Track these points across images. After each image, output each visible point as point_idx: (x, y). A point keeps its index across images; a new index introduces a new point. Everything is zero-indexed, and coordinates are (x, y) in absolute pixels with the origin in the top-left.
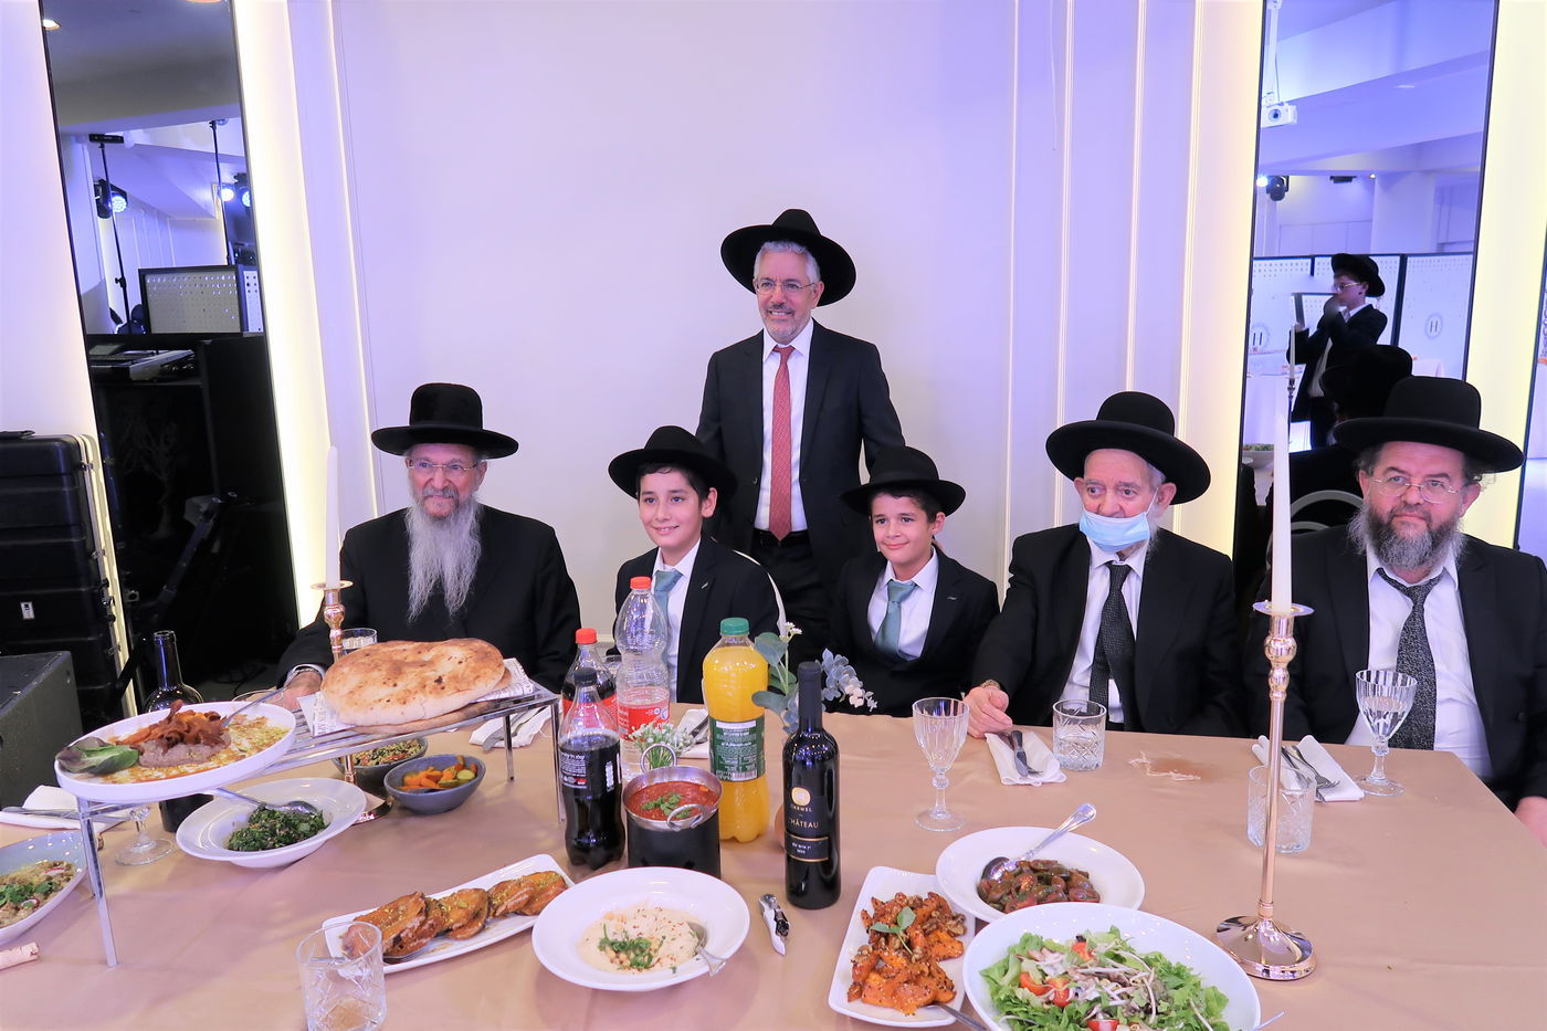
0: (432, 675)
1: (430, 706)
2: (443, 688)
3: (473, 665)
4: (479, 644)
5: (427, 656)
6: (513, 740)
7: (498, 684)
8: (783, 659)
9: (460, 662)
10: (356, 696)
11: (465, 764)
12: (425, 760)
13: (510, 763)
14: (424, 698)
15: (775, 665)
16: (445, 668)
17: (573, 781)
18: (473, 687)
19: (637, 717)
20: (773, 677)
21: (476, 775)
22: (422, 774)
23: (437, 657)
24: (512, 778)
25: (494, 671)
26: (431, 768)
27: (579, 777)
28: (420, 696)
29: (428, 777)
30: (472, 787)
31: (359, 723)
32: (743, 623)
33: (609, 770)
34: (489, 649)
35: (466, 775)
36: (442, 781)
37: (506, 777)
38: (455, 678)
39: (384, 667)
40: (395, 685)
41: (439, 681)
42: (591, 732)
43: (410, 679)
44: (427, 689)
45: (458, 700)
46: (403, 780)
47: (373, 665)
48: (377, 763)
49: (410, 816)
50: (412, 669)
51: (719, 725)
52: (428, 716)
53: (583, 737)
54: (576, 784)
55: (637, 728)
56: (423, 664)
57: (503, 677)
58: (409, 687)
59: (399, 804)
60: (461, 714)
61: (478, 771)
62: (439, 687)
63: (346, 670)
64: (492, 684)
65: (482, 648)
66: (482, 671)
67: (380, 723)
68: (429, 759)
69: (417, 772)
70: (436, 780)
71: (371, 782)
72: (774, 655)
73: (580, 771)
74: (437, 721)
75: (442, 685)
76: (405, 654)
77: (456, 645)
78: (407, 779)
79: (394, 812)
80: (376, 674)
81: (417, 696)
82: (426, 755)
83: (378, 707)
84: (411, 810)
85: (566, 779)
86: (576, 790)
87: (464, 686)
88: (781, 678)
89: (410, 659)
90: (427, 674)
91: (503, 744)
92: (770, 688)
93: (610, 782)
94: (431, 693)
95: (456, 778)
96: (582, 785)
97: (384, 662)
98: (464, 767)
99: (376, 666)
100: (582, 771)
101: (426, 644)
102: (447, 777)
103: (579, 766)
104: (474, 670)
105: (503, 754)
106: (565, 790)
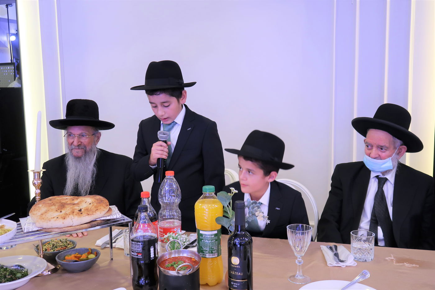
0: (77, 208)
1: (75, 221)
2: (82, 213)
3: (95, 205)
4: (99, 197)
5: (76, 202)
6: (114, 245)
7: (105, 214)
8: (230, 204)
9: (90, 204)
10: (44, 216)
11: (91, 252)
12: (75, 250)
13: (111, 253)
14: (72, 217)
15: (226, 206)
16: (83, 206)
17: (136, 254)
18: (95, 214)
19: (166, 231)
20: (225, 212)
21: (96, 256)
22: (73, 255)
23: (81, 202)
24: (112, 259)
25: (105, 207)
26: (77, 253)
27: (139, 253)
28: (71, 216)
29: (75, 257)
30: (94, 261)
31: (44, 227)
32: (212, 187)
33: (152, 250)
34: (103, 199)
35: (92, 256)
36: (82, 258)
37: (109, 259)
38: (87, 210)
39: (57, 205)
40: (61, 212)
41: (80, 210)
42: (145, 234)
43: (68, 210)
44: (75, 213)
45: (88, 219)
46: (64, 258)
47: (52, 204)
48: (54, 251)
49: (65, 273)
50: (69, 206)
51: (201, 232)
52: (74, 225)
53: (141, 236)
54: (137, 255)
55: (166, 234)
56: (74, 204)
57: (108, 211)
58: (67, 213)
59: (62, 268)
60: (89, 225)
61: (97, 254)
62: (80, 213)
63: (40, 206)
64: (103, 213)
65: (100, 198)
66: (99, 207)
67: (53, 227)
68: (77, 250)
69: (71, 255)
70: (79, 258)
71: (51, 259)
72: (226, 201)
73: (139, 250)
74: (78, 227)
75: (81, 212)
76: (67, 200)
77: (89, 197)
78: (66, 257)
79: (60, 271)
80: (53, 207)
81: (70, 216)
82: (77, 248)
83: (53, 220)
84: (67, 270)
85: (133, 254)
86: (138, 258)
87: (91, 213)
88: (229, 212)
89: (69, 202)
90: (75, 208)
91: (109, 246)
92: (224, 216)
93: (152, 255)
94: (76, 215)
95: (87, 257)
96: (140, 256)
97: (57, 203)
98: (91, 253)
99: (54, 204)
100: (140, 250)
101: (76, 197)
102: (84, 256)
103: (139, 248)
104: (96, 207)
105: (109, 249)
106: (133, 259)
